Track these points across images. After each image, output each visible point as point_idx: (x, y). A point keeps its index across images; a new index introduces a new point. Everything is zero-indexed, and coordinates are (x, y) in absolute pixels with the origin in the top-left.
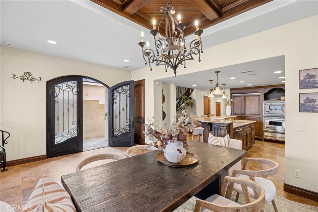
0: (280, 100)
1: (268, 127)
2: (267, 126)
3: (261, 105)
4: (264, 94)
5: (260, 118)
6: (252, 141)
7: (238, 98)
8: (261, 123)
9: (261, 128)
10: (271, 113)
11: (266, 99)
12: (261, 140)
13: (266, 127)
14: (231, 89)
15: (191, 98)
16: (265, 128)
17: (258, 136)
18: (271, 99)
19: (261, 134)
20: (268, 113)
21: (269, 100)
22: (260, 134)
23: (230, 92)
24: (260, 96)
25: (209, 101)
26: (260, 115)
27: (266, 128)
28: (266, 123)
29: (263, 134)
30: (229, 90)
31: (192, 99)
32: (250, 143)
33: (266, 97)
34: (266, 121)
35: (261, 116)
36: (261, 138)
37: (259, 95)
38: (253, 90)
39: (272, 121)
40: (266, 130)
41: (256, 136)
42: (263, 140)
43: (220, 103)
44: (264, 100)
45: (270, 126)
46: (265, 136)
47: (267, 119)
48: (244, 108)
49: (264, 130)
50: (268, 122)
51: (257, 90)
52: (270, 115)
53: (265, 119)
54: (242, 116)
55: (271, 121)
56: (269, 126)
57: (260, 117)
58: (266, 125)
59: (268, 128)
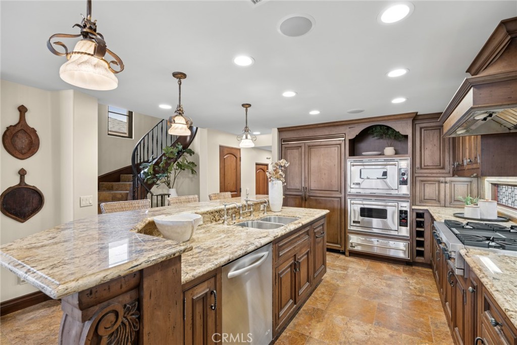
0: (382, 154)
1: (359, 222)
2: (356, 220)
3: (343, 169)
4: (350, 140)
5: (341, 200)
6: (315, 272)
7: (295, 151)
8: (344, 212)
9: (343, 223)
10: (362, 186)
11: (353, 152)
12: (343, 253)
13: (354, 222)
14: (280, 130)
15: (191, 152)
16: (352, 224)
17: (337, 243)
18: (364, 153)
19: (343, 238)
20: (357, 186)
21: (360, 154)
22: (341, 238)
23: (279, 135)
24: (340, 144)
25: (238, 159)
26: (341, 192)
27: (355, 224)
28: (354, 210)
29: (346, 239)
30: (276, 131)
31: (194, 153)
32: (308, 284)
33: (354, 148)
34: (354, 208)
35: (343, 195)
36: (343, 249)
37: (338, 142)
38: (326, 132)
39: (366, 206)
40: (352, 228)
41: (327, 242)
42: (347, 253)
43: (267, 165)
44: (350, 156)
45: (362, 220)
46: (352, 244)
47: (355, 202)
48: (306, 175)
49: (349, 228)
50: (357, 208)
51: (334, 131)
52: (362, 192)
53: (352, 202)
54: (304, 195)
55: (362, 206)
56: (360, 219)
57: (340, 198)
58: (355, 217)
59: (358, 225)
